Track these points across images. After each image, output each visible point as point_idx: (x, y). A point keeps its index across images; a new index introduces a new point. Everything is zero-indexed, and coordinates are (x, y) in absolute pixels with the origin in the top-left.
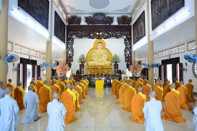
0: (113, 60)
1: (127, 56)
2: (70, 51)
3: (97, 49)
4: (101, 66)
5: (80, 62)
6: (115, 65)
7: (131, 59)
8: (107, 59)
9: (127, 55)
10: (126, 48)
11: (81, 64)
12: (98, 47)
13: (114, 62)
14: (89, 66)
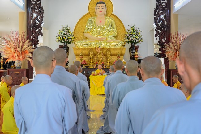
0: (128, 38)
1: (160, 24)
2: (36, 13)
3: (96, 15)
4: (103, 49)
5: (61, 42)
6: (130, 48)
7: (170, 30)
8: (116, 37)
9: (159, 22)
10: (158, 7)
11: (62, 44)
12: (98, 11)
13: (128, 42)
14: (79, 49)
